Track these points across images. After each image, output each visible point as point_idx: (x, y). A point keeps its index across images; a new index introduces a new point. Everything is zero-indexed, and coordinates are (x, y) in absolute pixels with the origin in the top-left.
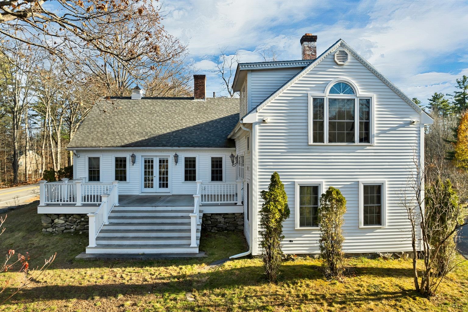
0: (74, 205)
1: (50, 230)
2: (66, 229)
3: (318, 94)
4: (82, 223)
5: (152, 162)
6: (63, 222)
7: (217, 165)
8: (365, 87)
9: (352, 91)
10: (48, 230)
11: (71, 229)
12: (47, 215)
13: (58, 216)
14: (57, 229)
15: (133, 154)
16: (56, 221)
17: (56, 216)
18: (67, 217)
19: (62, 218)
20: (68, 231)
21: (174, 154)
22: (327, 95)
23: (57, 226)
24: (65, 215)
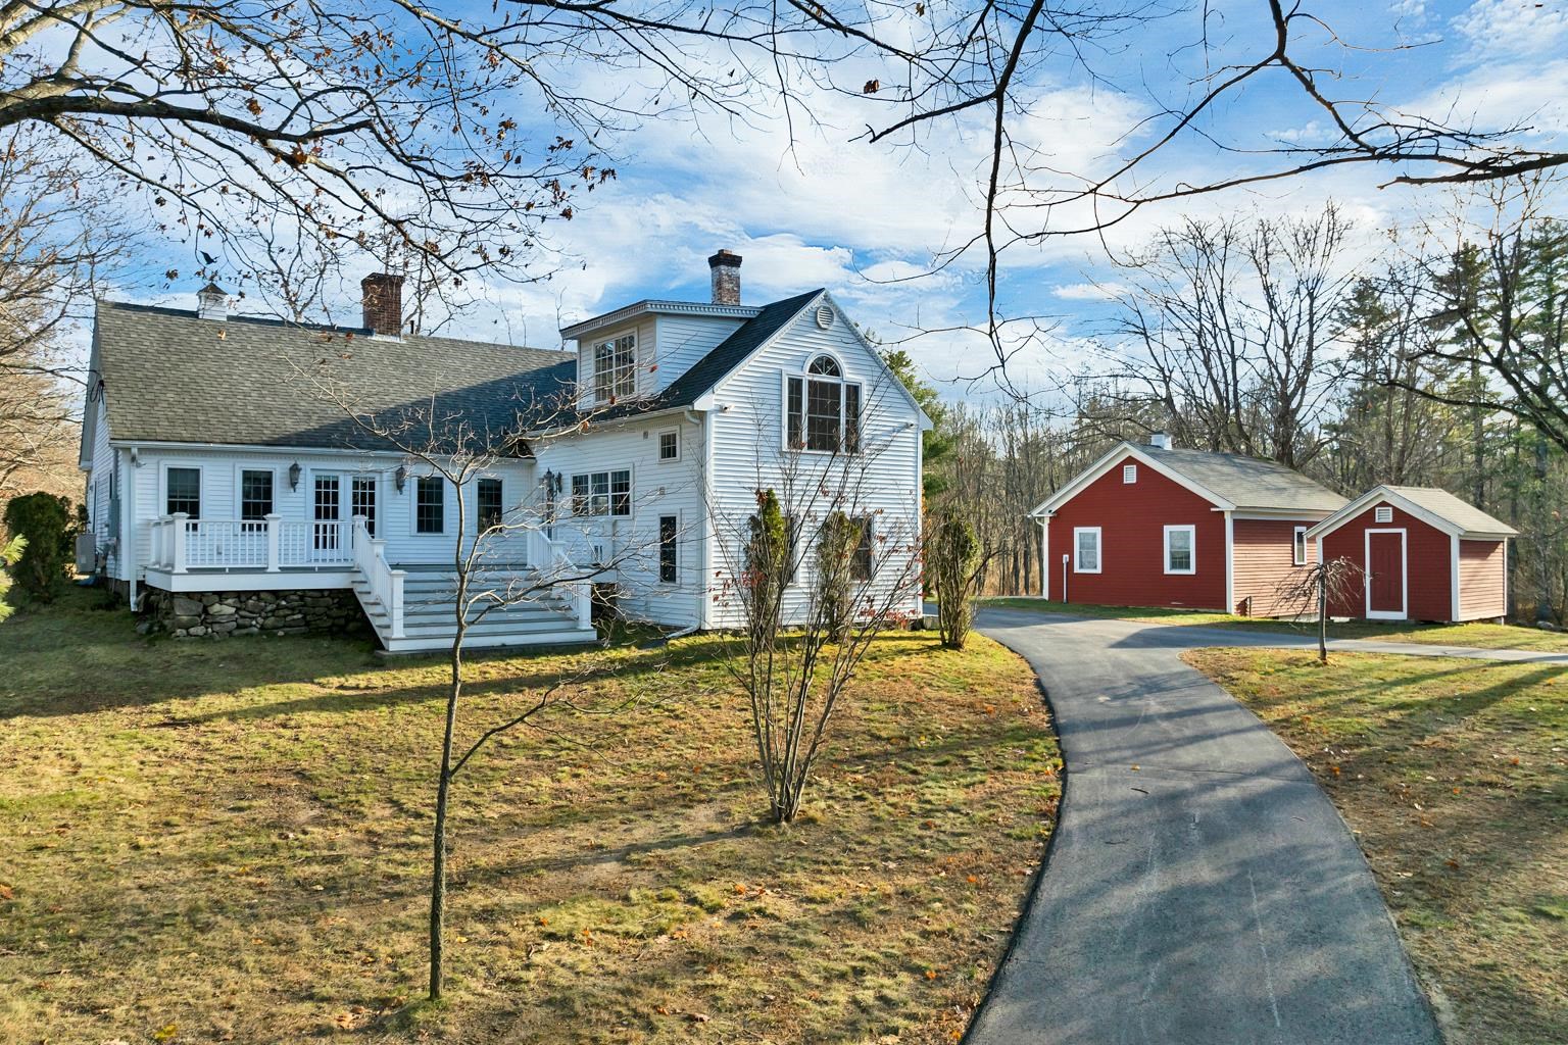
0: (262, 570)
1: (199, 630)
2: (239, 627)
3: (796, 372)
4: (281, 613)
5: (336, 485)
6: (233, 610)
7: (490, 498)
8: (856, 367)
9: (836, 372)
10: (192, 630)
11: (251, 626)
12: (189, 595)
13: (221, 595)
14: (217, 627)
15: (295, 465)
16: (216, 608)
17: (217, 598)
18: (243, 598)
19: (230, 601)
20: (244, 631)
21: (395, 467)
22: (806, 376)
23: (218, 619)
24: (238, 594)
